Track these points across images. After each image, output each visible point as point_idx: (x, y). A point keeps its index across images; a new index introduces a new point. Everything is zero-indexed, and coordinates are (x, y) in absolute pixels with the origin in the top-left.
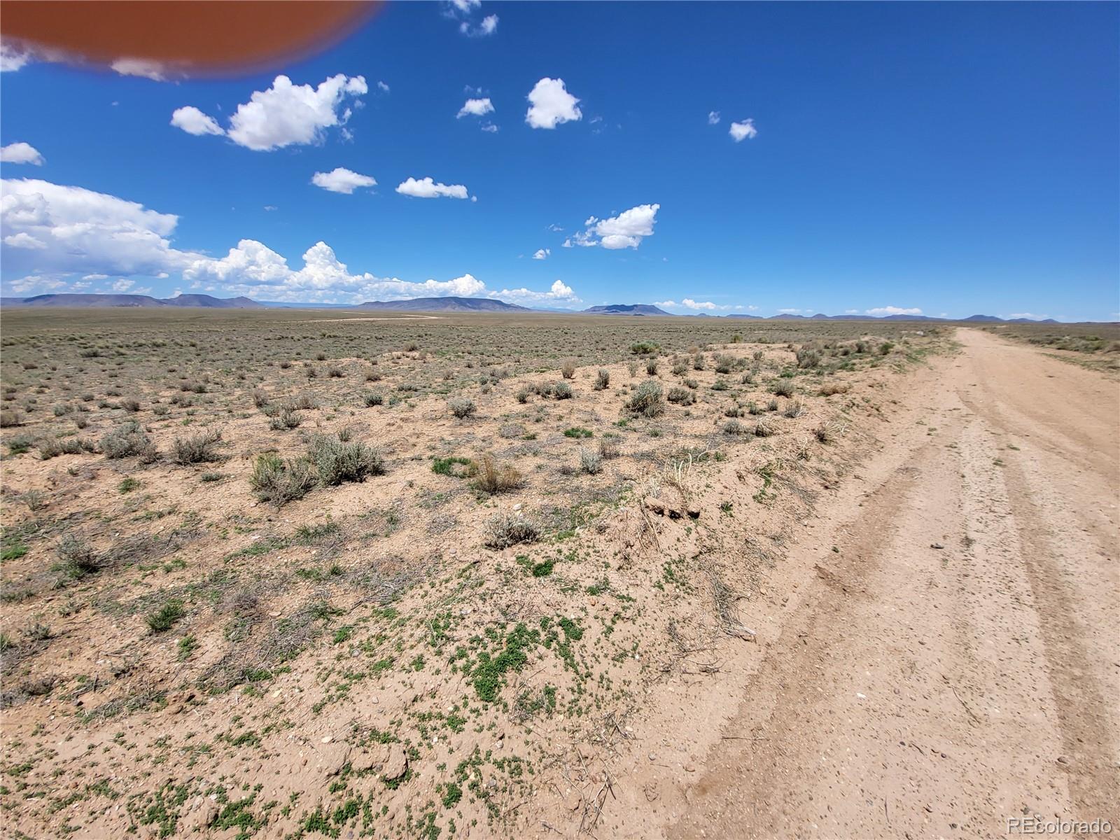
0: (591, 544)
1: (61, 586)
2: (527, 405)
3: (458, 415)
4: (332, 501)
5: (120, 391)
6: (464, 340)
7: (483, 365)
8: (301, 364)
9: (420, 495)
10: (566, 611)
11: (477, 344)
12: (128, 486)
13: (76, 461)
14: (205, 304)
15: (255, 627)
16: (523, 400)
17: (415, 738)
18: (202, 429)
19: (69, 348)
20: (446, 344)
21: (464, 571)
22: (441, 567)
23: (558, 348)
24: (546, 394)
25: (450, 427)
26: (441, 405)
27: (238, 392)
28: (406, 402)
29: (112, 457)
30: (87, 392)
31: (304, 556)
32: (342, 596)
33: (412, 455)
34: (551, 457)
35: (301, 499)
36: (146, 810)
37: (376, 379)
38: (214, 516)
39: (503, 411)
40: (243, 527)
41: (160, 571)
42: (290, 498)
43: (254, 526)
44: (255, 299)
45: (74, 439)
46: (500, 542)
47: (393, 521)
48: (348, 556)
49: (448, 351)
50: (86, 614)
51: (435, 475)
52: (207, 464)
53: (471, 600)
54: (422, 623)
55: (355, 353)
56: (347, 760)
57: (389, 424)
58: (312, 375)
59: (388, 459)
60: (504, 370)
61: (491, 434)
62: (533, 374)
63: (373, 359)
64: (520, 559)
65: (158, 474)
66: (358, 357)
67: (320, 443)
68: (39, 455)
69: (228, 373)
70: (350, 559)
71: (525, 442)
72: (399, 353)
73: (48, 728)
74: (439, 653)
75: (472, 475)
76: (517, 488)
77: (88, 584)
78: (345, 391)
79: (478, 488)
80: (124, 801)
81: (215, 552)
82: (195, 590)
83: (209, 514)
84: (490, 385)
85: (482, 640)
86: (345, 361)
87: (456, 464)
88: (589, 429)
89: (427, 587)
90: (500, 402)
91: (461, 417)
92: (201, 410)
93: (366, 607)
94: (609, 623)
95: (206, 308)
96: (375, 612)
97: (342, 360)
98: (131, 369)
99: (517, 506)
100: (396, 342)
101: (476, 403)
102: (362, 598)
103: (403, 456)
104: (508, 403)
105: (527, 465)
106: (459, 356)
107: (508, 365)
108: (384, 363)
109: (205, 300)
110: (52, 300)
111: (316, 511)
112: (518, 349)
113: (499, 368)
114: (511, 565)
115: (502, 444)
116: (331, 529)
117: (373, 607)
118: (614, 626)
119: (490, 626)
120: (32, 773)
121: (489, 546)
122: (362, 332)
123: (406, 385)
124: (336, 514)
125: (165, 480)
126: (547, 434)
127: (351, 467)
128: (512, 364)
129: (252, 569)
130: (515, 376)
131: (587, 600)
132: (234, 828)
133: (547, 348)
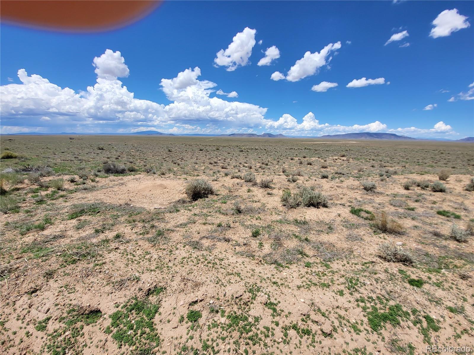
0: (455, 283)
1: (233, 214)
2: (409, 191)
3: (366, 189)
4: (306, 212)
5: (247, 162)
6: (370, 153)
7: (381, 166)
8: (297, 159)
9: (343, 221)
10: (430, 312)
11: (378, 156)
12: (249, 191)
13: (238, 181)
14: (270, 136)
15: (279, 248)
16: (407, 188)
17: (337, 324)
18: (267, 177)
19: (237, 149)
20: (360, 155)
21: (366, 263)
22: (352, 256)
23: (435, 162)
24: (424, 187)
25: (361, 194)
26: (357, 183)
27: (277, 167)
28: (339, 179)
29: (246, 181)
30: (240, 162)
31: (296, 229)
32: (308, 250)
33: (340, 203)
34: (424, 223)
35: (295, 208)
36: (249, 288)
37: (326, 167)
38: (269, 206)
39: (393, 192)
40: (277, 212)
41: (255, 219)
42: (292, 207)
43: (280, 213)
44: (284, 135)
45: (237, 174)
46: (388, 257)
47: (330, 228)
48: (311, 236)
49: (361, 158)
50: (238, 224)
51: (351, 214)
52: (268, 189)
53: (370, 279)
54: (343, 276)
55: (317, 156)
56: (309, 313)
57: (331, 187)
58: (301, 163)
59: (330, 202)
60: (395, 170)
61: (384, 202)
62: (414, 175)
63: (325, 159)
64: (401, 271)
65: (256, 189)
66: (319, 158)
67: (305, 189)
68: (231, 177)
69: (275, 160)
70: (312, 237)
71: (406, 211)
72: (337, 157)
73: (227, 251)
74: (351, 294)
75: (372, 220)
76: (399, 234)
77: (238, 216)
78: (312, 171)
79: (374, 227)
80: (244, 282)
81: (269, 218)
82: (264, 228)
83: (268, 205)
84: (385, 177)
85: (374, 300)
86: (313, 159)
87: (363, 212)
88: (458, 214)
89: (345, 262)
90: (391, 186)
91: (368, 191)
92: (267, 171)
93: (317, 258)
94: (459, 333)
95: (270, 138)
96: (321, 262)
97: (312, 158)
98: (250, 156)
99: (400, 243)
100: (335, 153)
101: (377, 185)
102: (316, 254)
103: (336, 202)
104: (396, 188)
105: (408, 223)
106: (367, 161)
107: (397, 168)
108: (329, 161)
109: (270, 135)
110: (234, 135)
111: (300, 214)
112: (405, 160)
113: (391, 169)
114: (395, 272)
115: (391, 208)
116: (305, 223)
117: (320, 260)
118: (462, 335)
119: (379, 295)
120: (223, 262)
121: (380, 257)
122: (320, 148)
123: (339, 171)
124: (308, 218)
125: (257, 191)
126: (423, 210)
127: (315, 201)
128: (400, 168)
129: (279, 227)
130: (402, 174)
131: (446, 313)
132: (271, 310)
133: (426, 161)
